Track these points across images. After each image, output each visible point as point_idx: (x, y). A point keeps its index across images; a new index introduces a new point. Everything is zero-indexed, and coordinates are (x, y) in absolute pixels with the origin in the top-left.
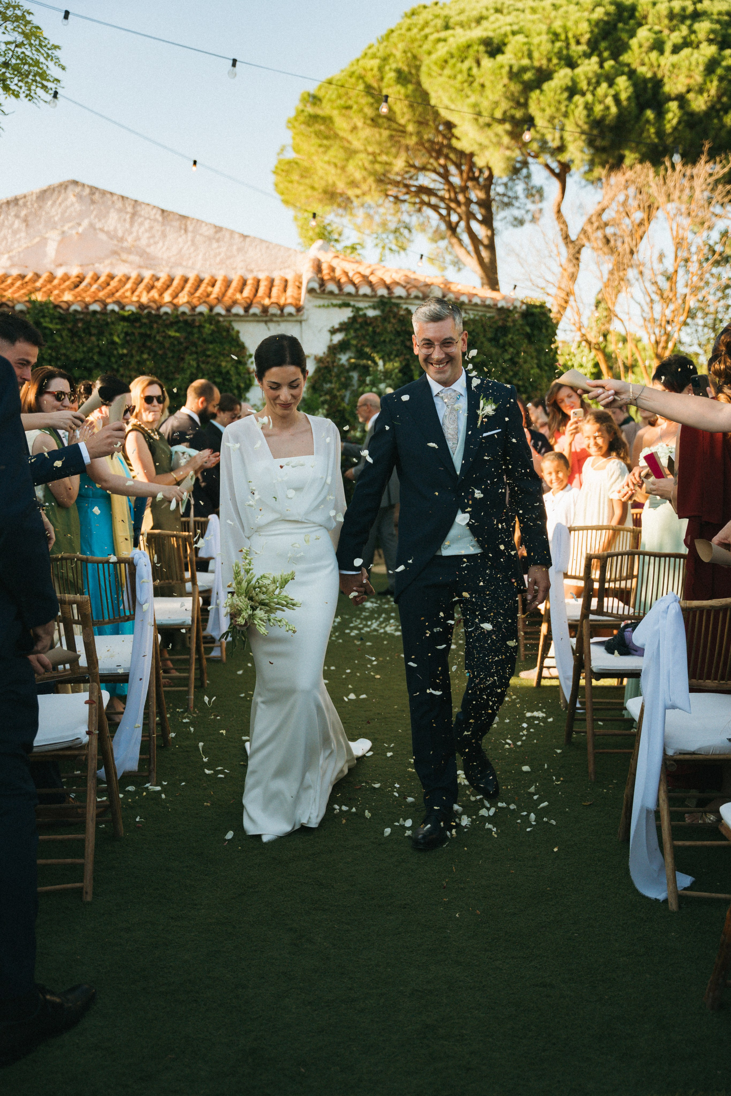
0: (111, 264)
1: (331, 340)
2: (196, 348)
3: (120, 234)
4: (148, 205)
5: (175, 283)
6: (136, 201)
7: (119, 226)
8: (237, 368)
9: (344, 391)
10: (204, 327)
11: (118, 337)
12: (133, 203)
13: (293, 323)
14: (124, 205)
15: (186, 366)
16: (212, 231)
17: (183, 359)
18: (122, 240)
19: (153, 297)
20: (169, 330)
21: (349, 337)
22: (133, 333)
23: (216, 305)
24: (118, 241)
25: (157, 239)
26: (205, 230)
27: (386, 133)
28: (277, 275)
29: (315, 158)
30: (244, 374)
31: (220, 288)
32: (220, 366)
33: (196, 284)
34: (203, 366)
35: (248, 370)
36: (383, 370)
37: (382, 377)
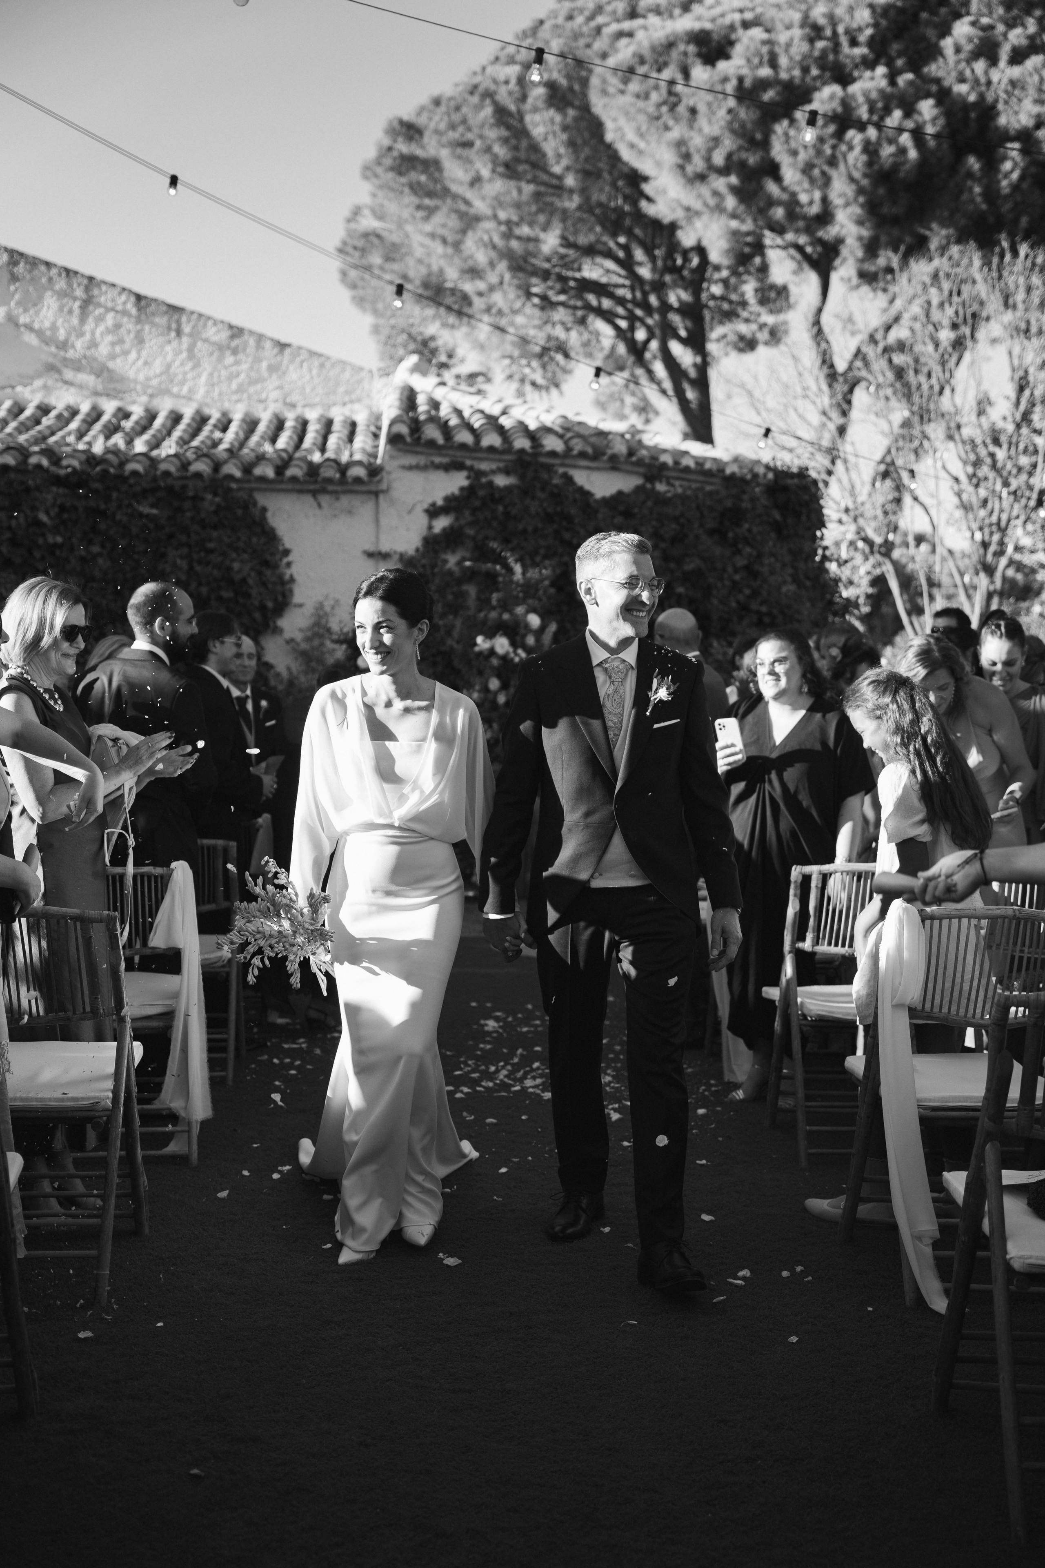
0: (45, 387)
1: (430, 528)
2: (189, 536)
3: (62, 334)
4: (113, 285)
5: (158, 423)
6: (91, 279)
7: (60, 322)
8: (260, 573)
9: (451, 617)
10: (203, 499)
11: (47, 513)
12: (85, 282)
13: (364, 497)
14: (70, 285)
15: (168, 568)
16: (223, 336)
17: (164, 555)
18: (64, 345)
19: (116, 445)
20: (138, 502)
21: (462, 522)
22: (75, 508)
23: (226, 462)
24: (57, 347)
25: (127, 346)
26: (212, 333)
27: (529, 189)
28: (338, 415)
29: (409, 228)
30: (274, 583)
31: (237, 434)
32: (229, 569)
33: (194, 425)
34: (198, 568)
35: (281, 577)
36: (521, 581)
37: (521, 595)
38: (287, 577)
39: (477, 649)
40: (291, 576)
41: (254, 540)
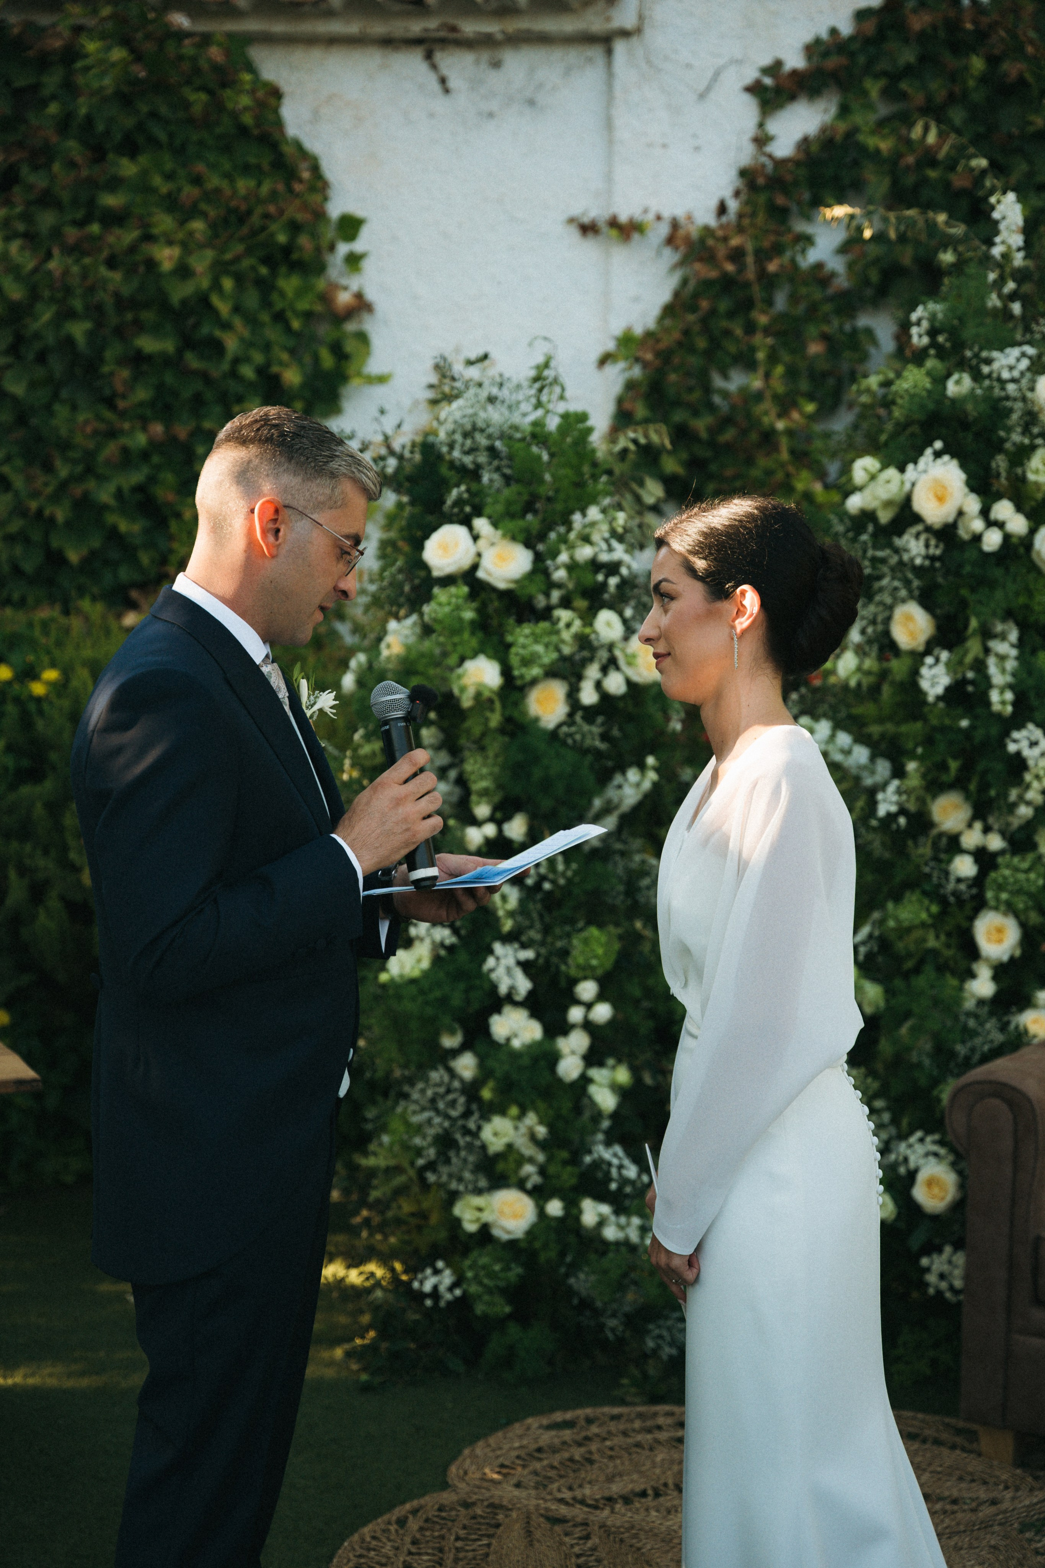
1: (762, 140)
9: (810, 408)
13: (573, 55)
21: (859, 118)
30: (308, 316)
32: (151, 264)
35: (326, 298)
36: (1019, 260)
37: (1016, 308)
38: (344, 298)
39: (855, 503)
40: (359, 296)
41: (244, 185)
